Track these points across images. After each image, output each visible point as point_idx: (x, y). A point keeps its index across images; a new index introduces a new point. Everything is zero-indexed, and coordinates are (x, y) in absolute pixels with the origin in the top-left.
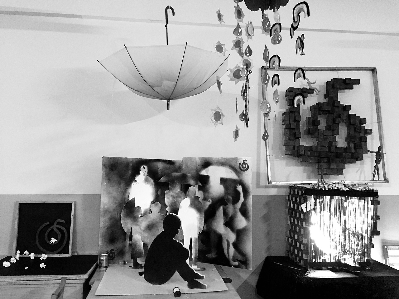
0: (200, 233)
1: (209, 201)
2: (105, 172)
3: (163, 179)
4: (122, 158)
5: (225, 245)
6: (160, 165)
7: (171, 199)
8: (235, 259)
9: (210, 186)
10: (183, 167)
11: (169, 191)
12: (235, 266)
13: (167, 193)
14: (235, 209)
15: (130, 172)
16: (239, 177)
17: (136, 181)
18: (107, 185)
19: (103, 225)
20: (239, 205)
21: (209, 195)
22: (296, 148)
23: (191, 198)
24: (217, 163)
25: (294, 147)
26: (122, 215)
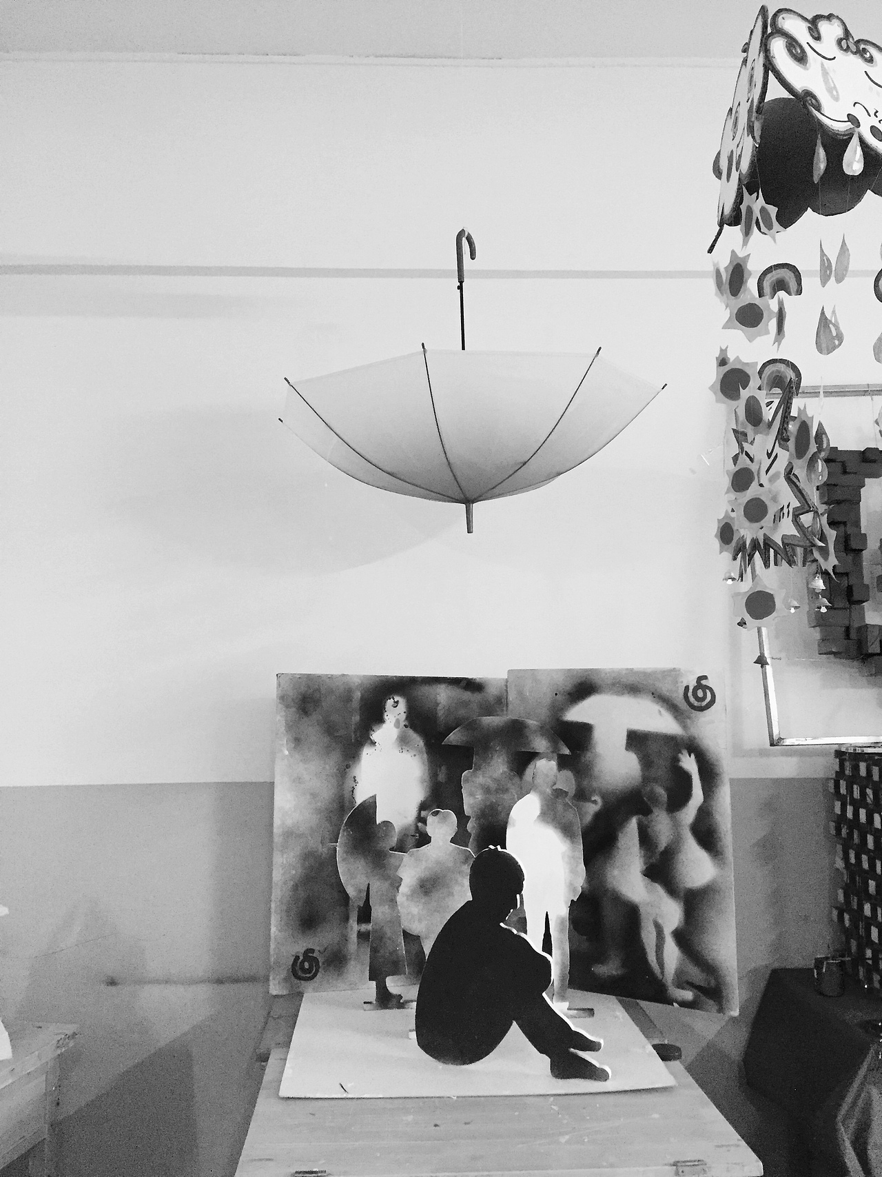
0: (572, 901)
1: (595, 802)
2: (286, 716)
3: (454, 738)
4: (331, 677)
5: (648, 937)
6: (443, 696)
7: (479, 797)
8: (682, 982)
9: (596, 755)
10: (510, 698)
11: (474, 771)
12: (684, 1004)
13: (467, 781)
14: (676, 825)
15: (356, 718)
16: (685, 727)
17: (374, 743)
18: (291, 755)
19: (283, 874)
20: (689, 813)
21: (595, 784)
22: (853, 635)
23: (542, 793)
24: (614, 684)
25: (848, 629)
26: (340, 847)
